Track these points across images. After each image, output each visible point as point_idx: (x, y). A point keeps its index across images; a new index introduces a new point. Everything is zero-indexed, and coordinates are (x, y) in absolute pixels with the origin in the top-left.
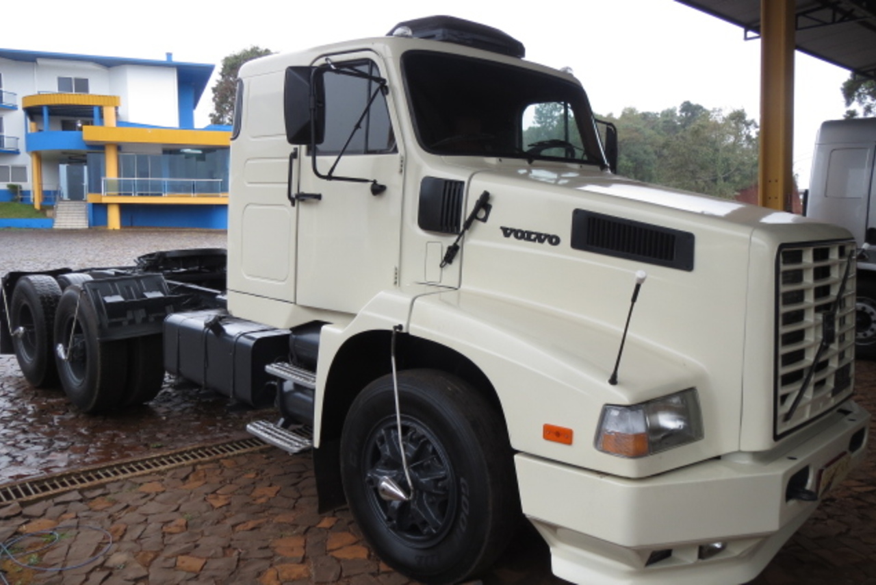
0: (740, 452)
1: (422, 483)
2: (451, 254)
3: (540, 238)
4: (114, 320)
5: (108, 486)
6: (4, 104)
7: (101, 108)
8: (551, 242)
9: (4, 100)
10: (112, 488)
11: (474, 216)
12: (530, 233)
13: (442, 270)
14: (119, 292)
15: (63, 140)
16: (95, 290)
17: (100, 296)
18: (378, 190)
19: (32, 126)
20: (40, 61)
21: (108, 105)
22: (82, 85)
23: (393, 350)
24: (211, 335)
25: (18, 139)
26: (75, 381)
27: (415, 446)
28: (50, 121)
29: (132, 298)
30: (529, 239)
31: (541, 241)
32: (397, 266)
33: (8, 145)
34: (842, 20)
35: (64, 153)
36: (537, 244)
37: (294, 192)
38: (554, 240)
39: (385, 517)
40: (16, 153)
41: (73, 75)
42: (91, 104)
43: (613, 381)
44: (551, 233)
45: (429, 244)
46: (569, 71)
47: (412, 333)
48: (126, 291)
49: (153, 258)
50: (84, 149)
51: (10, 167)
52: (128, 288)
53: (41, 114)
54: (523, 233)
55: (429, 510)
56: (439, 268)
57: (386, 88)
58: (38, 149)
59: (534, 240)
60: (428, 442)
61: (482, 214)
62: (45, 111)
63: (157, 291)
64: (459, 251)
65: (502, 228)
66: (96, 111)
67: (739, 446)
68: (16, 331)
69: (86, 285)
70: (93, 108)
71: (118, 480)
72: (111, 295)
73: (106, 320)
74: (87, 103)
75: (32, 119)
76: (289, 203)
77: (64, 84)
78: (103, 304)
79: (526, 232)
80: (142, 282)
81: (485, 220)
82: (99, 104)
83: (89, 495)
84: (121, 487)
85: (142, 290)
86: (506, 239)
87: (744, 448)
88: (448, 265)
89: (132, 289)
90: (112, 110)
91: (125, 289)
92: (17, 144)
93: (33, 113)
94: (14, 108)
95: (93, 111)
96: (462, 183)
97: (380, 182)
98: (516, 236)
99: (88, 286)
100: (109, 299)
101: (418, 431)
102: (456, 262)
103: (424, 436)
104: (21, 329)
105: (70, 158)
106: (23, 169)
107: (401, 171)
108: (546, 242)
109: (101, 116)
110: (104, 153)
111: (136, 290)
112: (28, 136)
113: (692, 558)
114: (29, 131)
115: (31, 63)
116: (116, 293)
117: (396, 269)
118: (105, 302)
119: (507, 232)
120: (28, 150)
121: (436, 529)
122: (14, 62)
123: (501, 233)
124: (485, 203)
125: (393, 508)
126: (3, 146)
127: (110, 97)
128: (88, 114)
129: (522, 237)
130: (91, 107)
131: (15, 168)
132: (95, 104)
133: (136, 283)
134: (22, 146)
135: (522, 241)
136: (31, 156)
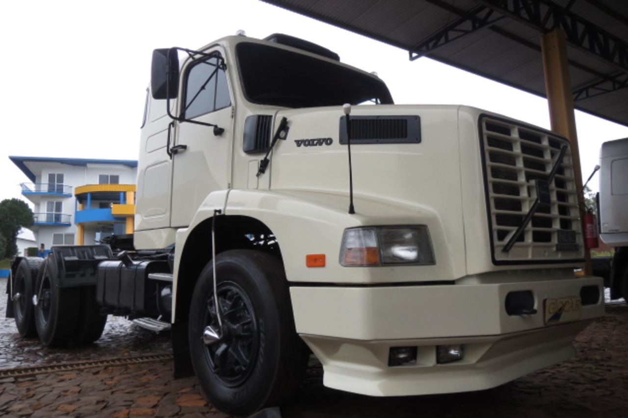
0: (468, 277)
1: (234, 329)
2: (264, 166)
3: (320, 142)
4: (70, 273)
5: (37, 376)
6: (64, 194)
7: (125, 193)
8: (327, 144)
9: (64, 191)
10: (39, 377)
11: (277, 136)
12: (313, 140)
13: (258, 179)
14: (76, 255)
15: (98, 215)
16: (59, 253)
17: (62, 256)
18: (219, 132)
19: (79, 205)
20: (89, 165)
21: (130, 191)
22: (115, 180)
23: (213, 228)
24: (124, 268)
25: (70, 216)
26: (43, 322)
27: (230, 302)
28: (91, 203)
29: (85, 258)
30: (313, 145)
31: (321, 144)
32: (230, 182)
33: (63, 220)
34: (619, 88)
35: (99, 223)
36: (318, 147)
37: (171, 146)
38: (329, 142)
39: (213, 365)
40: (69, 225)
41: (109, 173)
42: (119, 190)
43: (352, 211)
44: (326, 137)
45: (250, 163)
46: (375, 74)
47: (227, 214)
48: (81, 255)
49: (109, 239)
50: (113, 220)
51: (64, 234)
52: (83, 252)
53: (86, 199)
54: (309, 141)
55: (242, 353)
56: (256, 177)
57: (225, 65)
58: (82, 221)
59: (316, 145)
60: (240, 298)
61: (282, 134)
62: (89, 197)
63: (104, 255)
64: (269, 163)
65: (295, 141)
66: (122, 195)
67: (466, 272)
68: (15, 296)
69: (53, 249)
70: (119, 194)
71: (47, 373)
72: (70, 256)
73: (64, 272)
74: (116, 190)
75: (81, 202)
76: (168, 157)
77: (103, 179)
78: (63, 261)
79: (311, 140)
80: (94, 250)
81: (285, 138)
82: (124, 190)
83: (20, 380)
84: (47, 377)
85: (93, 254)
86: (299, 148)
87: (470, 272)
88: (262, 174)
89: (86, 253)
90: (132, 194)
91: (80, 253)
92: (70, 219)
93: (81, 198)
94: (70, 196)
95: (119, 196)
96: (271, 117)
97: (220, 126)
98: (305, 145)
99: (55, 249)
100: (67, 258)
101: (234, 290)
102: (267, 172)
103: (237, 294)
104: (18, 294)
105: (103, 227)
106: (72, 235)
107: (232, 117)
108: (324, 144)
109: (125, 199)
110: (125, 223)
111: (88, 254)
112: (76, 213)
113: (430, 360)
114: (78, 210)
115: (82, 167)
116: (74, 255)
117: (229, 184)
118: (64, 260)
119: (299, 143)
120: (76, 223)
121: (245, 366)
122: (73, 166)
123: (295, 144)
124: (284, 125)
125: (217, 355)
126: (61, 221)
127: (132, 185)
128: (116, 197)
129: (309, 144)
130: (119, 193)
131: (67, 235)
132: (121, 190)
133: (89, 250)
134: (72, 220)
135: (309, 147)
136: (78, 226)
